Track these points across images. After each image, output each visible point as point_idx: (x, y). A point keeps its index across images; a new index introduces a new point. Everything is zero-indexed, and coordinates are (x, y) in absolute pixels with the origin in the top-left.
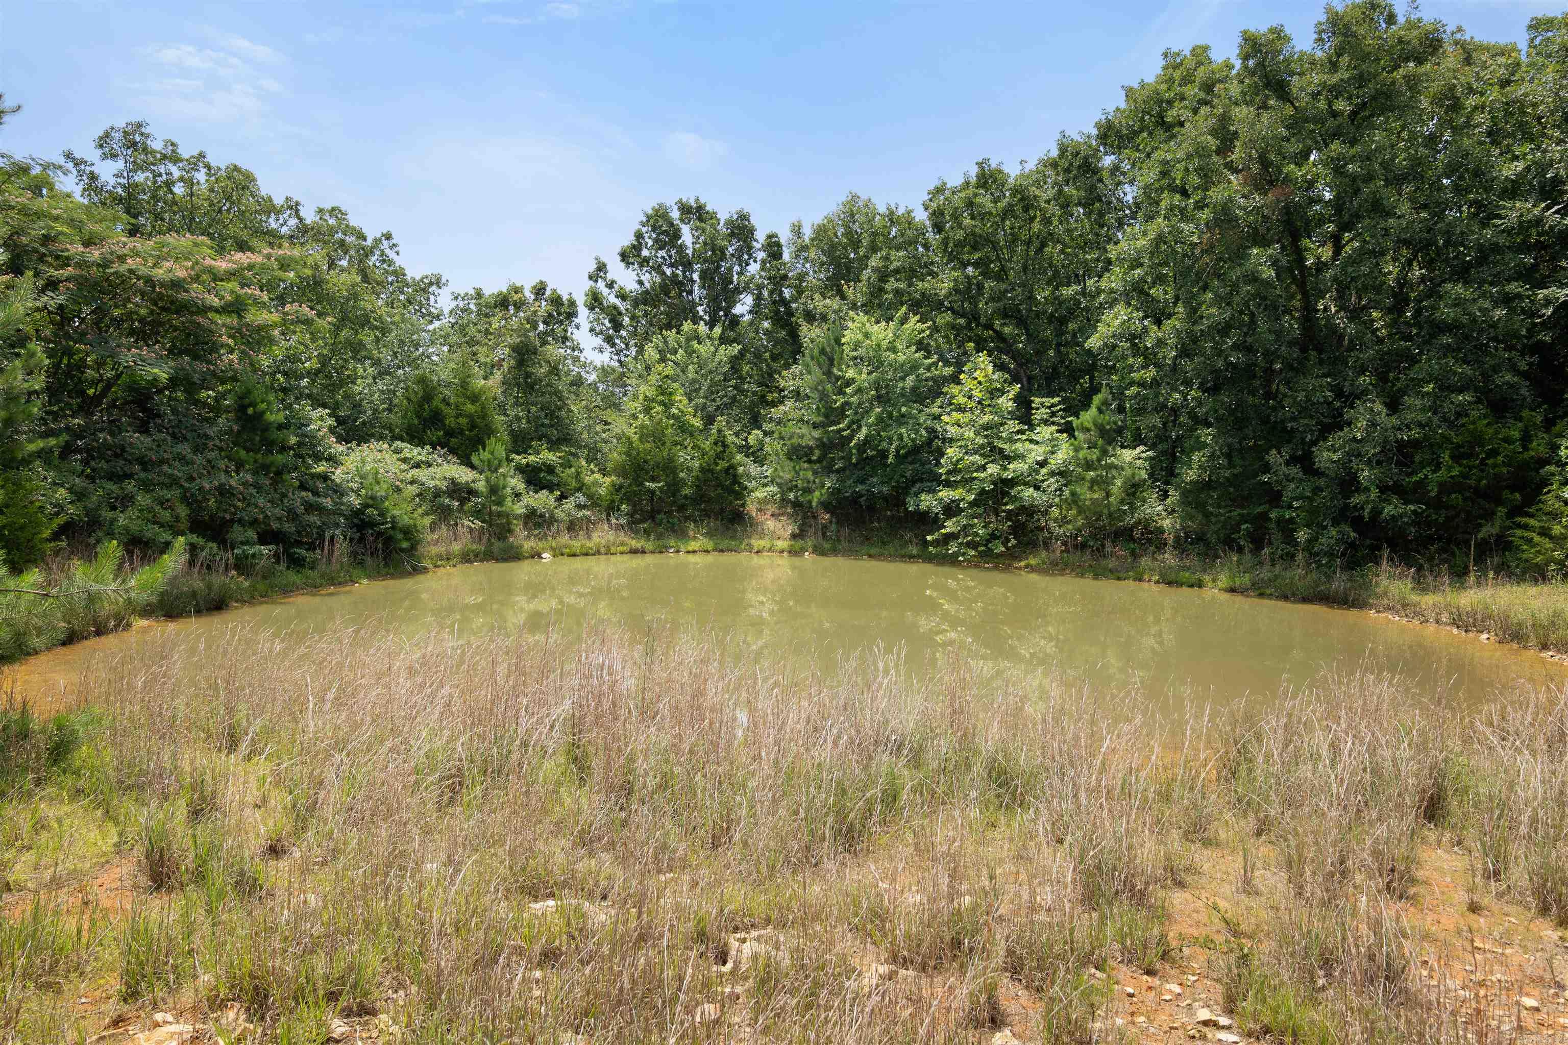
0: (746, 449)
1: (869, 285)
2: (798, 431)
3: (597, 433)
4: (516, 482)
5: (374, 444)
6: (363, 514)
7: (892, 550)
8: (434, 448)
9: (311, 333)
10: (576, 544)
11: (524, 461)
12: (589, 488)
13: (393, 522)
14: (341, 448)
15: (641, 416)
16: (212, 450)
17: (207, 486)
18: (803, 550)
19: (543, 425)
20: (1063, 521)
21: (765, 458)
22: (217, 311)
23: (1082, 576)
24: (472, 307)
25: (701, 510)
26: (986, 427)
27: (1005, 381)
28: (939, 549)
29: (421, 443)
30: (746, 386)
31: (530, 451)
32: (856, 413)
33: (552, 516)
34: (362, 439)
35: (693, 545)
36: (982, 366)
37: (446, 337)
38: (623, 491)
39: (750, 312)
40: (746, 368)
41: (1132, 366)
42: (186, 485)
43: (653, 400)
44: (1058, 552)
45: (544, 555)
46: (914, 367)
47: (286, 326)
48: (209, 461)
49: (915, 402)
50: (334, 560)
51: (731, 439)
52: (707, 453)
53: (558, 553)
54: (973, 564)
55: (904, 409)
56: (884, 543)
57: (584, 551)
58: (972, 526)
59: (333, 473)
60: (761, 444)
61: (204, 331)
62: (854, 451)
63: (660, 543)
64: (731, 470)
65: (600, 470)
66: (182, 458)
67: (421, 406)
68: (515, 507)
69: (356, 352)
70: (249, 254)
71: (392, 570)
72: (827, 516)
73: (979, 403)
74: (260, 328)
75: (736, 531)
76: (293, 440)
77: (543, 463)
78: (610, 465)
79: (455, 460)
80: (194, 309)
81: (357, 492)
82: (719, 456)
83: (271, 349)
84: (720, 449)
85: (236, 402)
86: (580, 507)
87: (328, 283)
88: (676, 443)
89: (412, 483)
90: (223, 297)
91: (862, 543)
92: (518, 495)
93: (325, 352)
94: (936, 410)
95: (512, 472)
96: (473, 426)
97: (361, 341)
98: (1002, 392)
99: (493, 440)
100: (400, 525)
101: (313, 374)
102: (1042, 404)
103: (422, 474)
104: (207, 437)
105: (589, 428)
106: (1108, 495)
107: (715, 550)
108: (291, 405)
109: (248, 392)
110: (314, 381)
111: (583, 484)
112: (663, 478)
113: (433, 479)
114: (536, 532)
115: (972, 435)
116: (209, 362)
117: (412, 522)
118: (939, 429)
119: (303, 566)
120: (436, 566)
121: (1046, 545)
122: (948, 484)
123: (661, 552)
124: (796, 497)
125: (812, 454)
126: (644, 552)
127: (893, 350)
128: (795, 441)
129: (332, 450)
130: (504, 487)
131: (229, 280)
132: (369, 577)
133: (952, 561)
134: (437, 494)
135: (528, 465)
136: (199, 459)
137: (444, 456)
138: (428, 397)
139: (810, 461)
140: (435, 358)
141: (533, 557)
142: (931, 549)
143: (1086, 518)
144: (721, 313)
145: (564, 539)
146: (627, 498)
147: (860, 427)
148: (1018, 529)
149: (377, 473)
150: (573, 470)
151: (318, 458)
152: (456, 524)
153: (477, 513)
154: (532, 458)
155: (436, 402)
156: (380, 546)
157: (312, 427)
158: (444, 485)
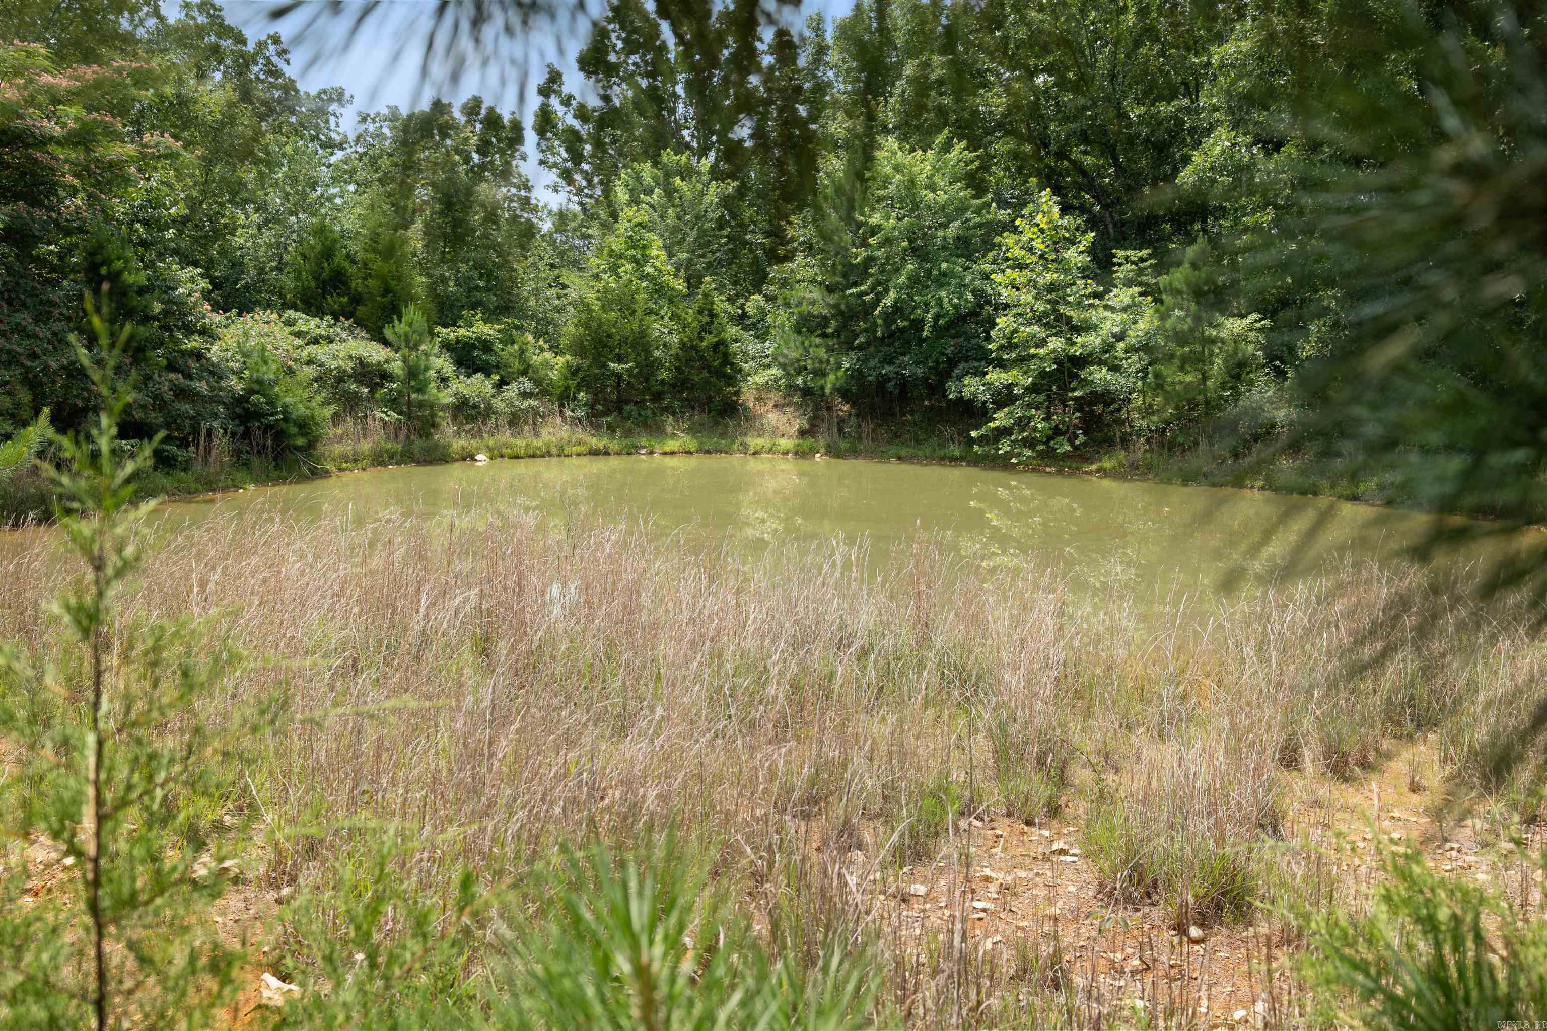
0: (741, 319)
1: (903, 102)
2: (808, 295)
3: (548, 299)
4: (443, 363)
5: (260, 314)
6: (247, 401)
7: (928, 451)
8: (337, 319)
9: (176, 170)
10: (520, 443)
11: (452, 336)
12: (536, 371)
13: (284, 412)
14: (218, 318)
15: (605, 277)
16: (60, 321)
17: (54, 365)
18: (812, 451)
19: (477, 288)
20: (1148, 411)
21: (767, 333)
22: (59, 143)
23: (1169, 481)
24: (386, 131)
25: (682, 400)
26: (1052, 288)
27: (1077, 229)
28: (986, 448)
29: (319, 313)
30: (748, 236)
31: (460, 323)
32: (882, 272)
33: (489, 407)
34: (244, 308)
35: (671, 445)
36: (1046, 209)
37: (354, 171)
38: (581, 374)
39: (751, 137)
40: (749, 213)
41: (1244, 208)
42: (29, 364)
43: (621, 256)
44: (1140, 454)
45: (478, 457)
46: (962, 209)
47: (146, 162)
48: (55, 334)
49: (959, 256)
50: (212, 459)
51: (720, 304)
52: (689, 325)
53: (496, 454)
54: (1029, 467)
55: (944, 266)
56: (918, 442)
57: (531, 452)
58: (1030, 419)
59: (208, 350)
60: (763, 313)
61: (43, 169)
62: (879, 321)
63: (629, 441)
64: (720, 347)
65: (551, 348)
66: (19, 329)
67: (319, 264)
68: (441, 395)
69: (234, 194)
70: (95, 67)
71: (284, 474)
72: (846, 407)
73: (1042, 257)
74: (111, 165)
75: (726, 426)
76: (157, 307)
77: (477, 339)
78: (564, 342)
79: (363, 334)
80: (30, 141)
81: (238, 374)
82: (705, 329)
83: (126, 192)
84: (705, 319)
85: (85, 259)
86: (525, 395)
87: (196, 102)
88: (650, 312)
89: (309, 363)
90: (65, 125)
91: (890, 442)
92: (444, 380)
93: (195, 194)
94: (987, 267)
95: (436, 350)
96: (387, 291)
97: (241, 178)
98: (1072, 242)
99: (412, 308)
100: (293, 416)
101: (181, 222)
102: (1127, 258)
103: (321, 352)
104: (53, 304)
105: (537, 292)
106: (1205, 378)
107: (699, 451)
108: (152, 262)
109: (100, 247)
110: (181, 232)
111: (529, 366)
112: (633, 356)
113: (335, 358)
114: (469, 427)
115: (1030, 298)
116: (50, 209)
117: (308, 412)
118: (990, 292)
119: (173, 467)
120: (341, 470)
121: (1125, 442)
122: (1001, 364)
123: (629, 454)
124: (805, 382)
125: (826, 326)
126: (607, 453)
127: (932, 188)
128: (804, 308)
129: (207, 321)
130: (427, 369)
131: (70, 103)
132: (258, 482)
133: (1003, 463)
134: (341, 378)
135: (458, 341)
136: (43, 331)
137: (350, 330)
138: (328, 253)
139: (825, 336)
140: (338, 201)
141: (464, 459)
142: (976, 448)
143: (1177, 408)
144: (714, 138)
145: (505, 436)
146: (585, 384)
147: (887, 291)
148: (1091, 423)
149: (264, 349)
150: (516, 347)
151: (189, 330)
152: (366, 416)
153: (393, 403)
154: (462, 331)
155: (339, 259)
156: (269, 442)
157: (181, 290)
158: (349, 367)
